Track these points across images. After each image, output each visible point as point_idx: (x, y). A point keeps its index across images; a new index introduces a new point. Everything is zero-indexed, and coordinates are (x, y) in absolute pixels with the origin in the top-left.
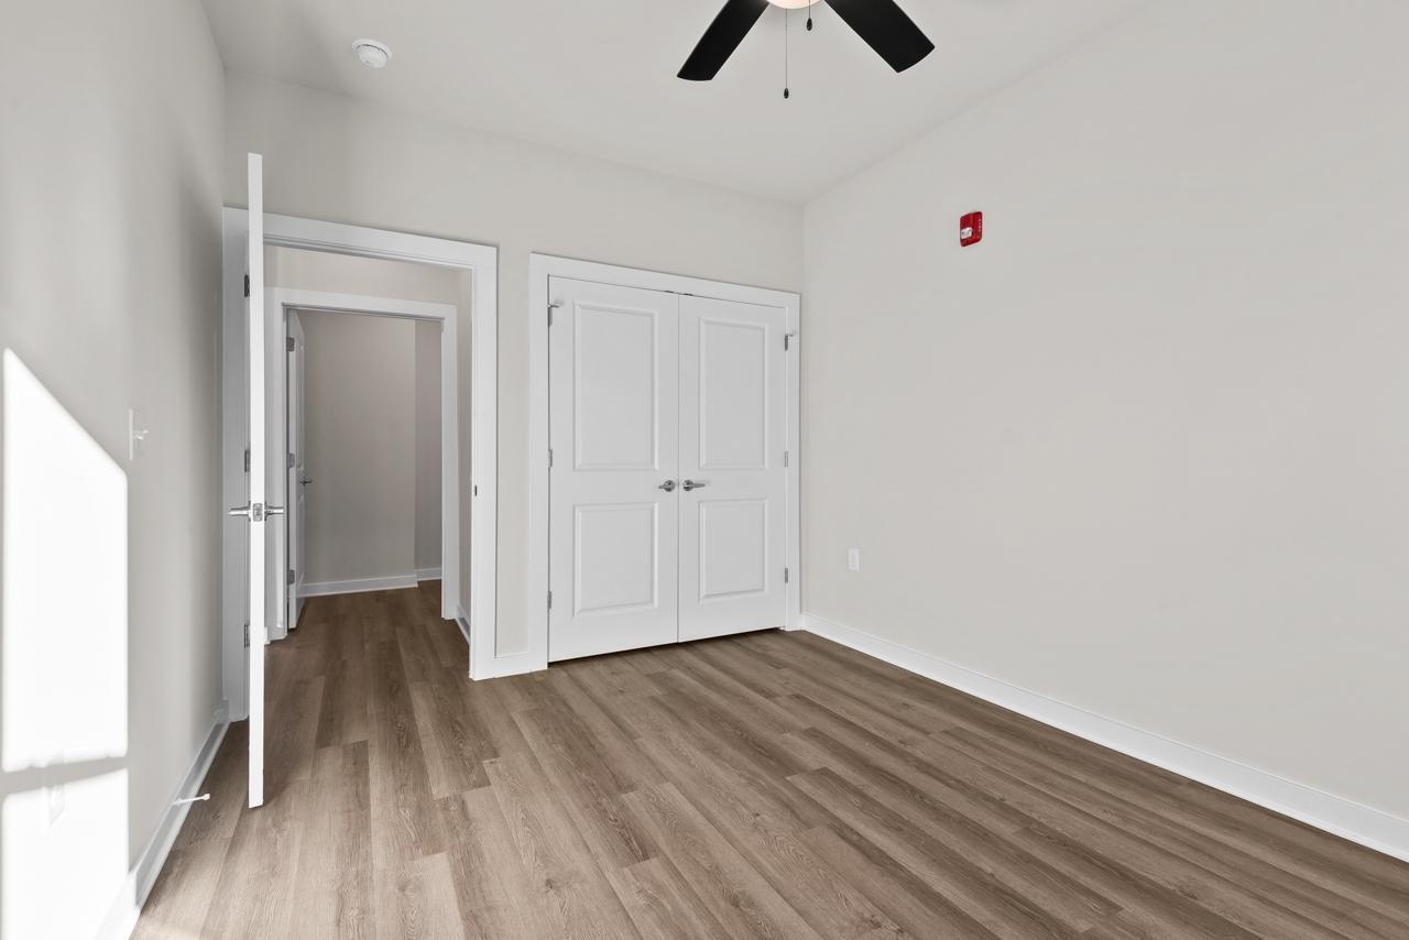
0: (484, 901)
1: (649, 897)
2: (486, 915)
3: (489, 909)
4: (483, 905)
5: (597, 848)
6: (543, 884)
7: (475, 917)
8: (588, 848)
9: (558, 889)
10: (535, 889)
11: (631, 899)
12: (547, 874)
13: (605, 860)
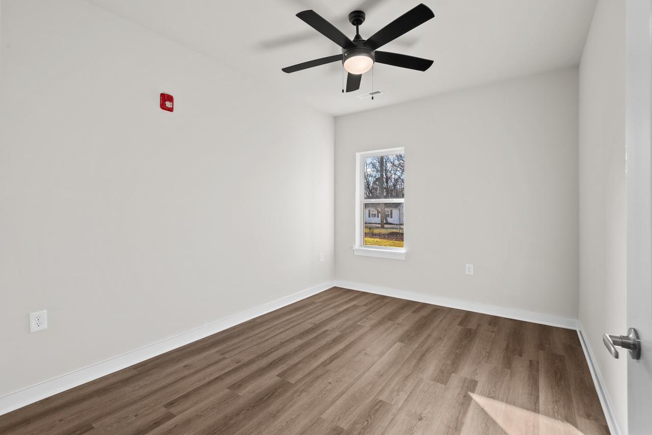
0: (448, 431)
1: (398, 392)
2: (452, 426)
3: (449, 427)
4: (450, 430)
5: (390, 416)
6: (422, 421)
7: (456, 428)
8: (392, 419)
9: (420, 415)
10: (427, 422)
11: (403, 396)
12: (417, 423)
13: (394, 410)
